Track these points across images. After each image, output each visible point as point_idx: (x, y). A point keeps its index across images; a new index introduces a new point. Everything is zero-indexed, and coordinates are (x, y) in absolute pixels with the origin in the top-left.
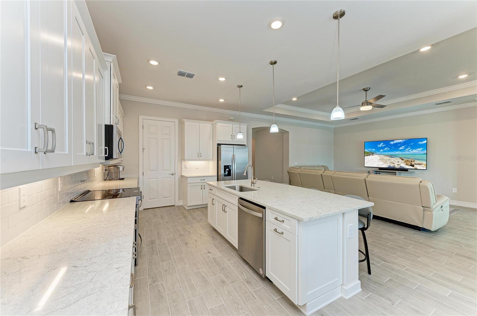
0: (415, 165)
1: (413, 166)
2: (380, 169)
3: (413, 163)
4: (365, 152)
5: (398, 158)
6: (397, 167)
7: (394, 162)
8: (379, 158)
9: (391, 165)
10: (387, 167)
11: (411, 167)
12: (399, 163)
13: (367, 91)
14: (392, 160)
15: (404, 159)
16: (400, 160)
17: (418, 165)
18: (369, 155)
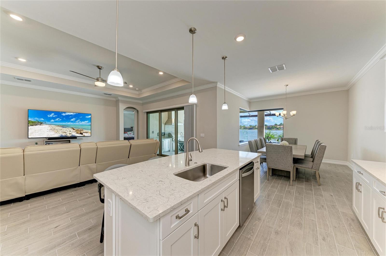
0: (83, 134)
1: (82, 134)
2: (50, 139)
3: (82, 132)
4: (28, 121)
5: (69, 128)
6: (69, 135)
7: (66, 132)
8: (49, 128)
9: (63, 135)
10: (59, 136)
11: (81, 135)
12: (71, 132)
13: (101, 69)
14: (64, 129)
15: (75, 129)
16: (72, 130)
17: (85, 133)
18: (36, 125)
